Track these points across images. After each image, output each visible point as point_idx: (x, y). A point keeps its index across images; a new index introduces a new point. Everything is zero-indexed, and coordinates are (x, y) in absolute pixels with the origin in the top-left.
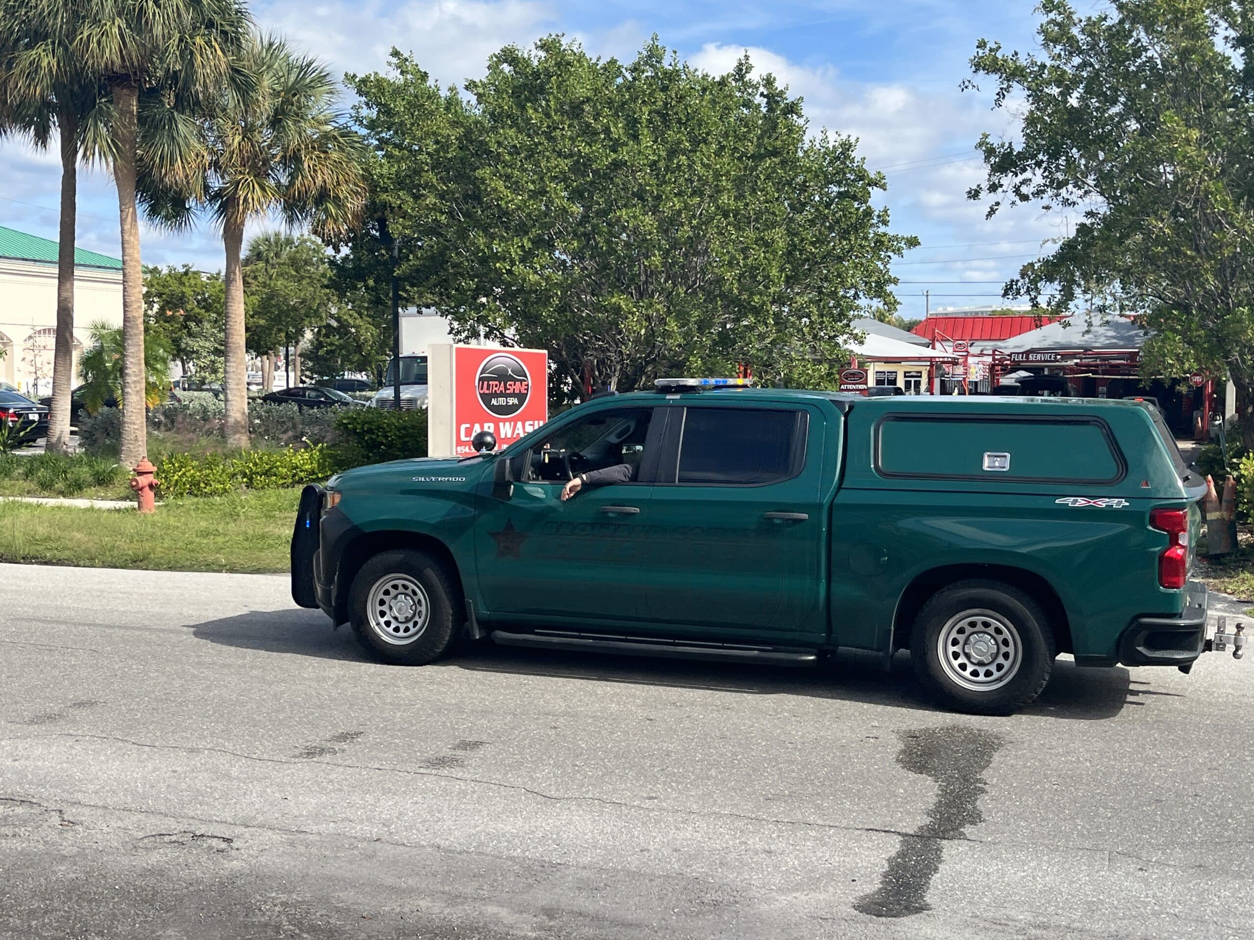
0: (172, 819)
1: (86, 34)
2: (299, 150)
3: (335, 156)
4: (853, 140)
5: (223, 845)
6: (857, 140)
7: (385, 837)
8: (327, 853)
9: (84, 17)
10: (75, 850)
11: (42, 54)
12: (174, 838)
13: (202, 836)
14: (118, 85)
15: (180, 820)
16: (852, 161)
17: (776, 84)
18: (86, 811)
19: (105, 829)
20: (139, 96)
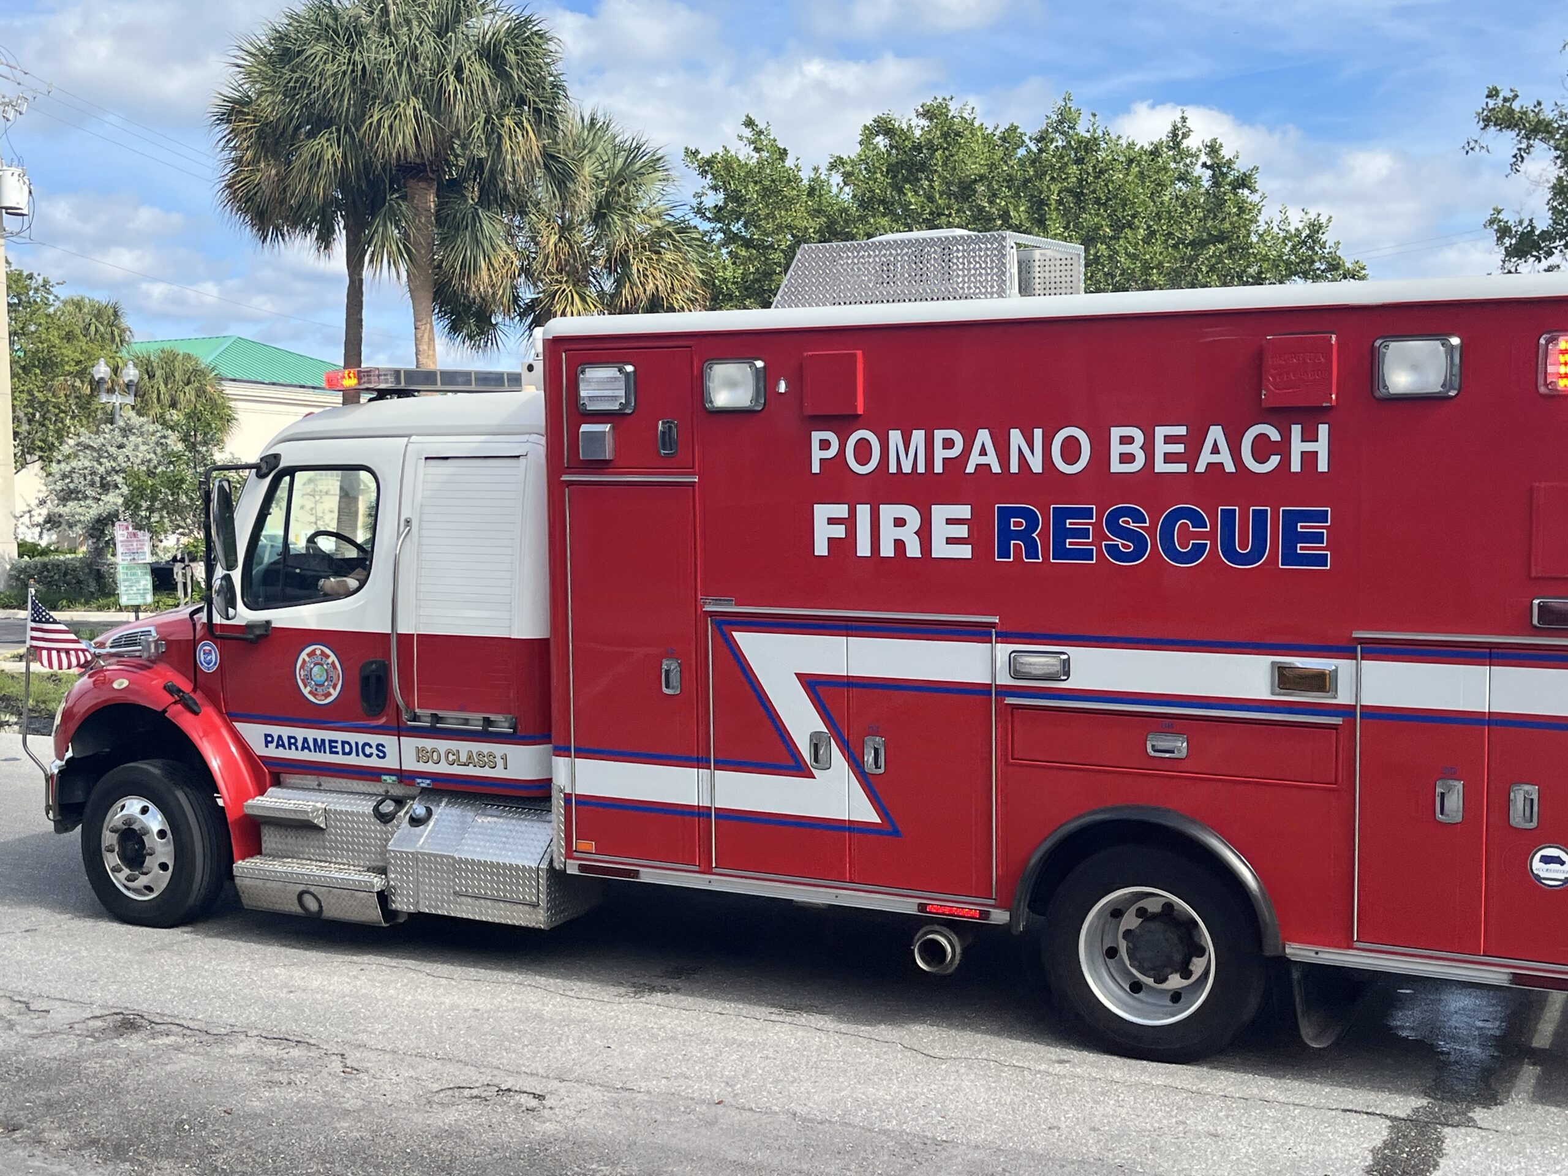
0: (473, 1068)
1: (376, 118)
2: (626, 251)
3: (669, 256)
4: (1323, 220)
5: (534, 1103)
6: (1330, 219)
7: (728, 1100)
8: (658, 1117)
9: (375, 98)
10: (360, 1102)
11: (325, 145)
12: (475, 1092)
13: (509, 1090)
14: (413, 177)
15: (483, 1070)
16: (1323, 247)
17: (1222, 152)
18: (373, 1056)
19: (395, 1079)
20: (438, 190)
